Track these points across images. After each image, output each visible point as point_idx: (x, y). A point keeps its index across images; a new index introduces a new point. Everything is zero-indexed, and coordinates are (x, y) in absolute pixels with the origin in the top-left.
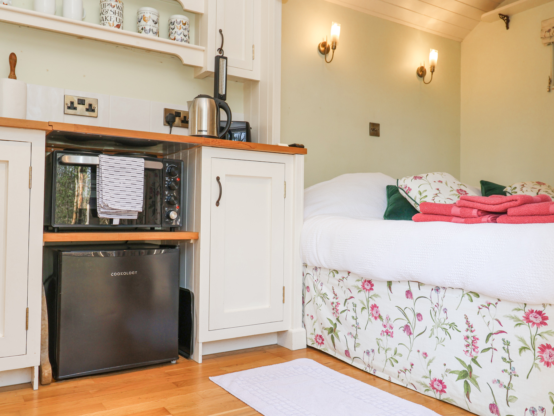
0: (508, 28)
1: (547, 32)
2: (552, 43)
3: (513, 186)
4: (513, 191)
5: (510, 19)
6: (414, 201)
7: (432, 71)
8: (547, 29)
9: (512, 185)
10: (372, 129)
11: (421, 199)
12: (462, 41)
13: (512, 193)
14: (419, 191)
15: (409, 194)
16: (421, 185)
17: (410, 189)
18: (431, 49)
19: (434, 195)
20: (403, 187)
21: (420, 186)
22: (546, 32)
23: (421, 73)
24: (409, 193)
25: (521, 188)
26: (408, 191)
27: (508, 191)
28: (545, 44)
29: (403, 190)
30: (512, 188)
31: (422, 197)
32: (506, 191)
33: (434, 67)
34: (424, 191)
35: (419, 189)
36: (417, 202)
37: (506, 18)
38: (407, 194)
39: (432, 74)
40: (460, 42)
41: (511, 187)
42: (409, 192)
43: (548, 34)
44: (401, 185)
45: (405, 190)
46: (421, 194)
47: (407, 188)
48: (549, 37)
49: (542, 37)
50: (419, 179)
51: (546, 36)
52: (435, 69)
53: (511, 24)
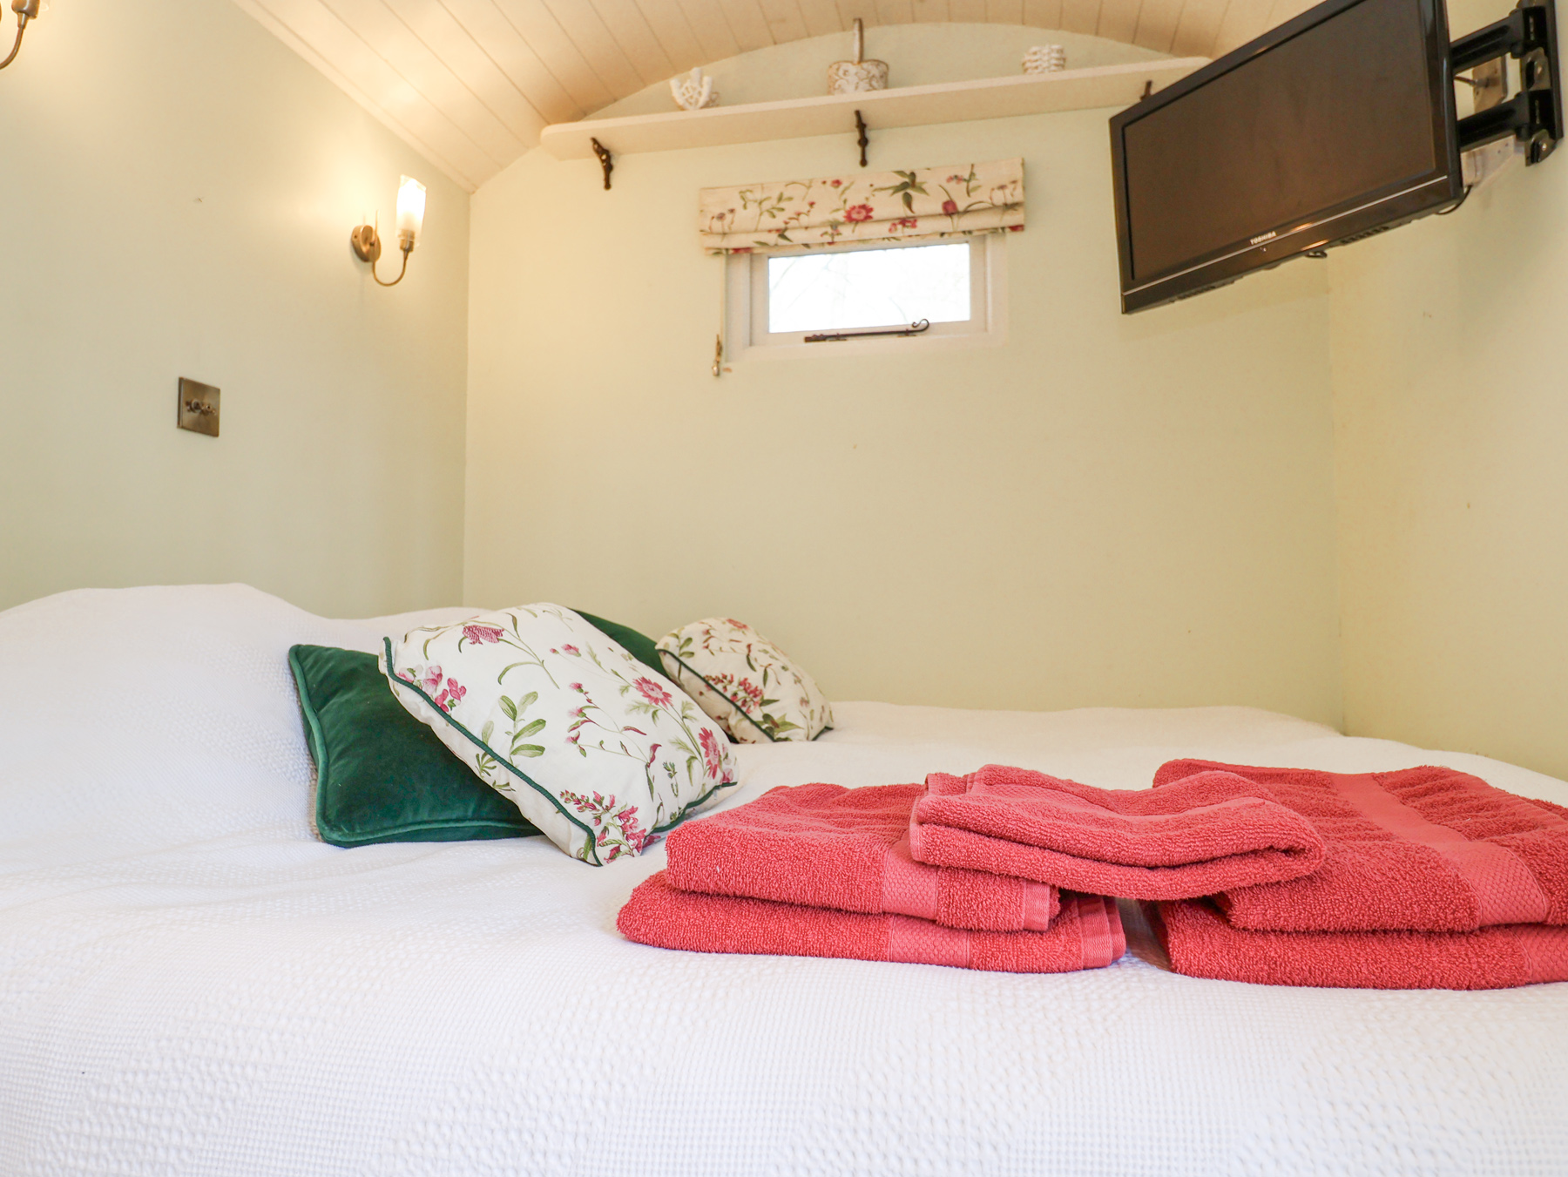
0: (608, 186)
1: (715, 219)
2: (724, 252)
3: (684, 636)
4: (685, 649)
5: (614, 162)
6: (482, 745)
7: (407, 250)
8: (717, 211)
9: (679, 631)
10: (188, 404)
11: (515, 738)
12: (474, 192)
13: (681, 655)
14: (504, 698)
15: (453, 713)
16: (507, 669)
17: (458, 691)
18: (403, 177)
19: (572, 713)
20: (420, 678)
21: (503, 673)
22: (713, 218)
23: (365, 248)
24: (452, 705)
25: (706, 641)
26: (449, 697)
27: (670, 650)
28: (708, 249)
29: (417, 690)
30: (682, 641)
31: (521, 725)
32: (666, 649)
33: (412, 236)
34: (528, 696)
35: (501, 691)
36: (496, 751)
37: (604, 157)
38: (442, 710)
39: (406, 258)
40: (469, 194)
41: (677, 637)
42: (456, 701)
43: (717, 226)
44: (412, 671)
45: (435, 693)
46: (514, 711)
47: (443, 685)
48: (718, 234)
49: (703, 229)
50: (491, 640)
51: (713, 227)
52: (416, 245)
53: (615, 177)
